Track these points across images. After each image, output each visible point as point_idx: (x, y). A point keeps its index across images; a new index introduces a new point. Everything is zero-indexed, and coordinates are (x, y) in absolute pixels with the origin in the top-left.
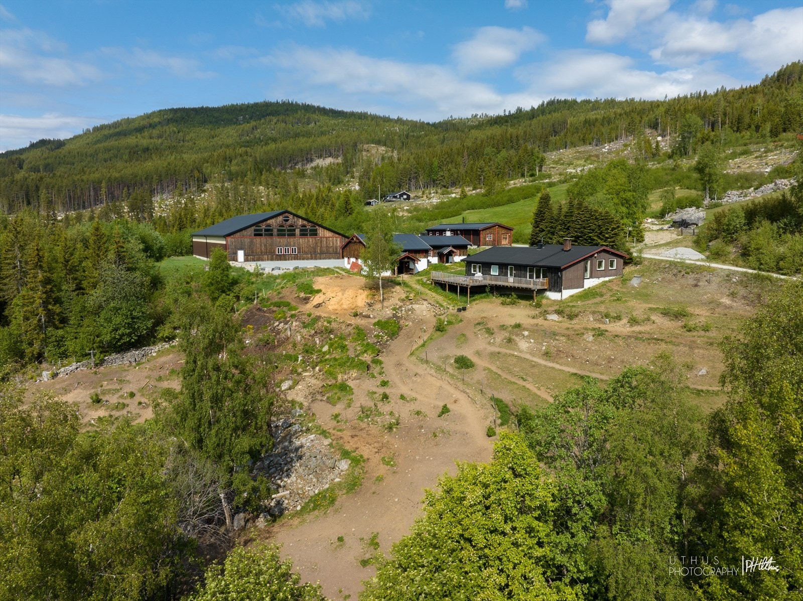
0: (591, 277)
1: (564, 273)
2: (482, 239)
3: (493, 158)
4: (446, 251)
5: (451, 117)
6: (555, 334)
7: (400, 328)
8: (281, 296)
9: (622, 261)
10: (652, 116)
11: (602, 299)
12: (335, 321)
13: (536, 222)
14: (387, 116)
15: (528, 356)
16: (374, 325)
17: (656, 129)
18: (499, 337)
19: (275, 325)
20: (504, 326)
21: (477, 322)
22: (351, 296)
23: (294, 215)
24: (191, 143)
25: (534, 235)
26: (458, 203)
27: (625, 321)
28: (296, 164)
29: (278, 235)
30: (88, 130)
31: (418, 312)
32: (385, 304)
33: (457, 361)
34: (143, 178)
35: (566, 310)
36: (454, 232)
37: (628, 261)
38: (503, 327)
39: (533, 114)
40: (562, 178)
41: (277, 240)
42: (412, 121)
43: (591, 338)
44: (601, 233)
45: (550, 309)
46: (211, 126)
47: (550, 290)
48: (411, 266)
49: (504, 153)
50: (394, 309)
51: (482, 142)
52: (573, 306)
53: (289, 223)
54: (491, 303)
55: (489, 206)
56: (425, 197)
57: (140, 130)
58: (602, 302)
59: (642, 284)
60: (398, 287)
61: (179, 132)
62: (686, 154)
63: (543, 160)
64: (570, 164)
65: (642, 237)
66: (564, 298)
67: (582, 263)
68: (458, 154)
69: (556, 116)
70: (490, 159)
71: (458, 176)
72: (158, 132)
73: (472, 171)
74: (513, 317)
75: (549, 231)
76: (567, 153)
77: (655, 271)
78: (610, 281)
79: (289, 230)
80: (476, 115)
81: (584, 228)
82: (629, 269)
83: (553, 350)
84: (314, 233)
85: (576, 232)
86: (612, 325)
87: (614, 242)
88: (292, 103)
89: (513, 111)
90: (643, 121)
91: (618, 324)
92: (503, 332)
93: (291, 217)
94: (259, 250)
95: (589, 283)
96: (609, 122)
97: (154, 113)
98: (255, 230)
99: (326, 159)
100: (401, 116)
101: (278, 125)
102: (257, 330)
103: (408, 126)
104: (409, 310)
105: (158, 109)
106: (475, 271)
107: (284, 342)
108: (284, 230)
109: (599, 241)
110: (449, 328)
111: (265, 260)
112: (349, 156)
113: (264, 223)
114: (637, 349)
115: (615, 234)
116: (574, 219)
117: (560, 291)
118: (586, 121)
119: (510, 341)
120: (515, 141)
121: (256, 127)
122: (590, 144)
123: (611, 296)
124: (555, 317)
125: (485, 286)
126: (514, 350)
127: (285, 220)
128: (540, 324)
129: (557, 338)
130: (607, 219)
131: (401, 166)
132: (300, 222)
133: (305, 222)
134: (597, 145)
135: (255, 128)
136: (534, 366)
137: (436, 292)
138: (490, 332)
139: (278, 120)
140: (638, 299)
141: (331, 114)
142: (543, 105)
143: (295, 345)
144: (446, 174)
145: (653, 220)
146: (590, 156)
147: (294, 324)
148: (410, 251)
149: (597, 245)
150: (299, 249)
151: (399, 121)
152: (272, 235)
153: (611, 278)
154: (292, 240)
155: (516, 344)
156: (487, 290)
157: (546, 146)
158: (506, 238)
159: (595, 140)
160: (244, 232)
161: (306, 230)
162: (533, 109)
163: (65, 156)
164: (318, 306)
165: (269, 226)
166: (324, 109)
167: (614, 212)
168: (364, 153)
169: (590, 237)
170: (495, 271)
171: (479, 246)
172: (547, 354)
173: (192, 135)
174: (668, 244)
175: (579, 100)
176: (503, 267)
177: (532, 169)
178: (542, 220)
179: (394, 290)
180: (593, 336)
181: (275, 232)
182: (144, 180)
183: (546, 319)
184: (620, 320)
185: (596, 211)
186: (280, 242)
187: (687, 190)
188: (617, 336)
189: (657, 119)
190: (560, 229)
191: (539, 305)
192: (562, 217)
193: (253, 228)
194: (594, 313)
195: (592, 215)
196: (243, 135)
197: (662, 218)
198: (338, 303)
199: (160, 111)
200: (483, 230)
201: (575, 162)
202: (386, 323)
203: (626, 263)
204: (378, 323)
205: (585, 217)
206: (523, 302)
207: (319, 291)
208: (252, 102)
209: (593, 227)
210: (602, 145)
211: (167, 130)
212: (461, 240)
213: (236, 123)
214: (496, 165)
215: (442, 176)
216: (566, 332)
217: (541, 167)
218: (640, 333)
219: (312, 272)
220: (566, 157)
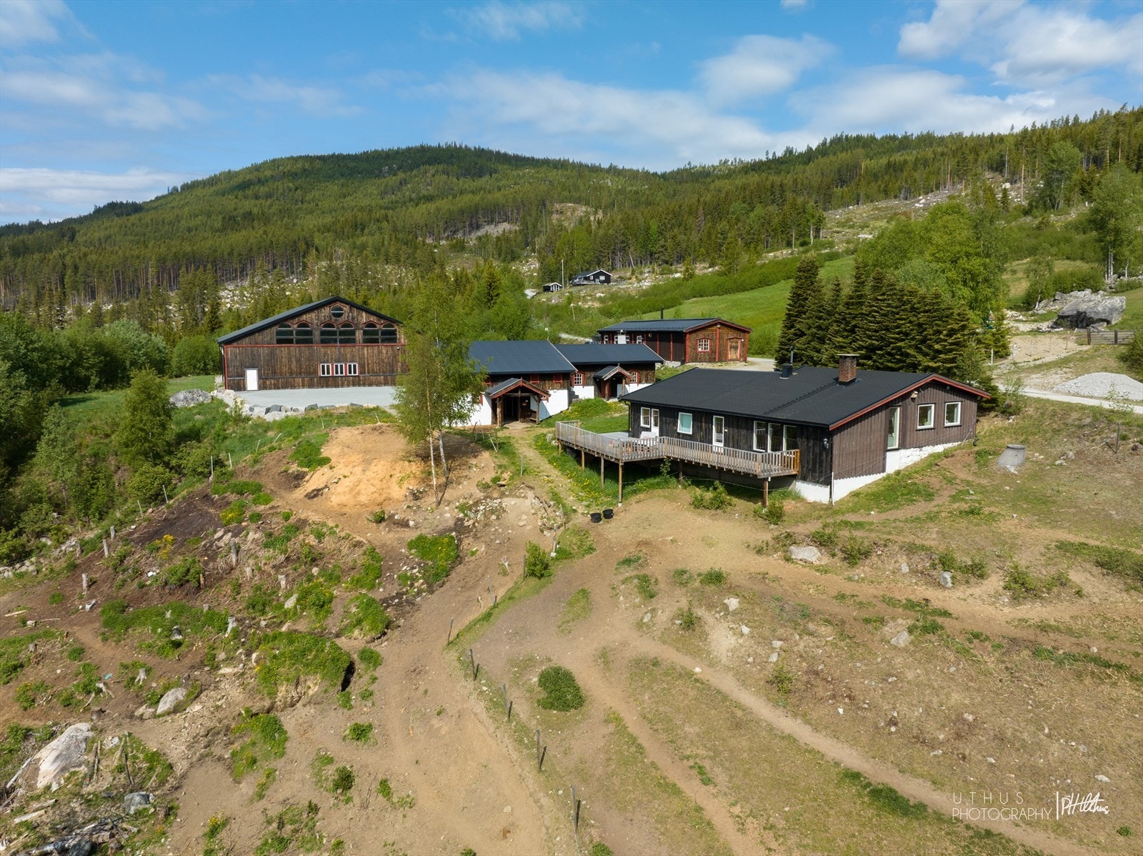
0: (903, 445)
1: (836, 439)
2: (689, 350)
3: (743, 218)
4: (608, 374)
5: (689, 164)
6: (806, 615)
7: (458, 559)
8: (257, 467)
9: (974, 405)
10: (994, 153)
11: (931, 507)
12: (333, 533)
13: (789, 316)
14: (597, 164)
15: (727, 684)
16: (411, 545)
17: (1001, 172)
18: (667, 610)
19: (216, 536)
20: (684, 572)
21: (625, 555)
22: (380, 476)
23: (352, 305)
24: (312, 205)
25: (786, 344)
26: (678, 285)
27: (995, 582)
28: (455, 232)
29: (323, 341)
30: (175, 189)
31: (510, 517)
32: (449, 494)
33: (545, 679)
34: (226, 253)
35: (841, 533)
36: (632, 335)
37: (987, 403)
38: (680, 577)
39: (809, 156)
40: (851, 246)
41: (319, 349)
42: (631, 170)
43: (903, 639)
44: (923, 341)
45: (801, 529)
46: (342, 180)
47: (804, 479)
48: (533, 407)
49: (759, 210)
50: (462, 508)
51: (727, 194)
52: (858, 525)
53: (342, 319)
54: (672, 499)
55: (727, 292)
56: (634, 279)
57: (244, 186)
58: (932, 517)
59: (1028, 465)
60: (486, 455)
61: (296, 190)
62: (1053, 207)
63: (820, 221)
64: (864, 227)
65: (1005, 347)
66: (836, 497)
67: (882, 414)
68: (690, 213)
69: (844, 156)
70: (738, 220)
71: (688, 246)
72: (267, 189)
73: (709, 238)
74: (711, 545)
75: (814, 335)
76: (860, 211)
77: (1056, 432)
78: (946, 455)
79: (342, 333)
80: (726, 162)
81: (887, 329)
82: (990, 424)
83: (797, 669)
84: (390, 337)
85: (869, 337)
86: (961, 592)
87: (953, 360)
88: (461, 147)
89: (780, 154)
90: (980, 159)
91: (977, 591)
92: (679, 592)
93: (346, 308)
94: (285, 369)
95: (898, 460)
96: (925, 163)
97: (265, 163)
98: (278, 333)
99: (500, 225)
100: (615, 164)
101: (437, 178)
102: (180, 545)
103: (625, 177)
104: (492, 512)
105: (272, 158)
106: (646, 423)
107: (221, 579)
108: (334, 333)
109: (920, 358)
110: (558, 570)
111: (299, 387)
112: (530, 220)
113: (296, 320)
114: (1041, 693)
115: (957, 344)
116: (865, 310)
117: (828, 482)
118: (889, 165)
119: (690, 623)
120: (777, 192)
121: (405, 180)
122: (896, 197)
123: (954, 499)
124: (810, 554)
125: (661, 461)
126: (697, 653)
127: (334, 315)
128: (772, 573)
129: (811, 626)
130: (936, 312)
131: (601, 232)
132: (364, 318)
133: (373, 319)
134: (906, 199)
135: (403, 183)
136: (738, 725)
137: (562, 468)
138: (647, 589)
139: (437, 171)
140: (1026, 511)
141: (513, 162)
142: (824, 144)
143: (238, 587)
144: (669, 243)
145: (1014, 312)
146: (896, 214)
147: (251, 536)
148: (527, 376)
149: (914, 367)
150: (362, 366)
151: (613, 171)
152: (310, 341)
153: (950, 445)
154: (348, 350)
155: (704, 636)
156: (664, 469)
157: (827, 200)
158: (736, 348)
159: (903, 192)
160: (258, 337)
161: (376, 333)
162: (810, 149)
163: (133, 225)
164: (316, 494)
165: (305, 325)
166: (505, 155)
167: (949, 295)
168: (555, 216)
169: (899, 349)
170: (685, 426)
171: (683, 362)
172: (779, 684)
173: (316, 193)
174: (1062, 363)
175: (878, 136)
176: (702, 417)
177: (803, 235)
178: (800, 313)
179: (474, 461)
180: (910, 631)
181: (317, 336)
182: (226, 257)
183: (788, 559)
184: (982, 576)
185: (912, 293)
186: (326, 354)
187: (1067, 262)
188: (976, 636)
189: (1002, 156)
190: (837, 332)
191: (776, 516)
192: (841, 308)
193: (275, 329)
194: (911, 549)
195: (905, 302)
196: (386, 193)
197: (1028, 310)
198: (352, 490)
199: (274, 160)
200: (690, 333)
201: (872, 224)
202: (435, 542)
203: (982, 411)
204: (420, 544)
205: (889, 305)
206: (740, 504)
207: (326, 461)
208: (403, 146)
209: (907, 327)
210: (914, 197)
211: (281, 187)
212: (643, 351)
213: (380, 175)
214: (747, 228)
215: (662, 246)
216: (836, 608)
217: (817, 231)
218: (1044, 628)
219: (341, 416)
220: (858, 216)
